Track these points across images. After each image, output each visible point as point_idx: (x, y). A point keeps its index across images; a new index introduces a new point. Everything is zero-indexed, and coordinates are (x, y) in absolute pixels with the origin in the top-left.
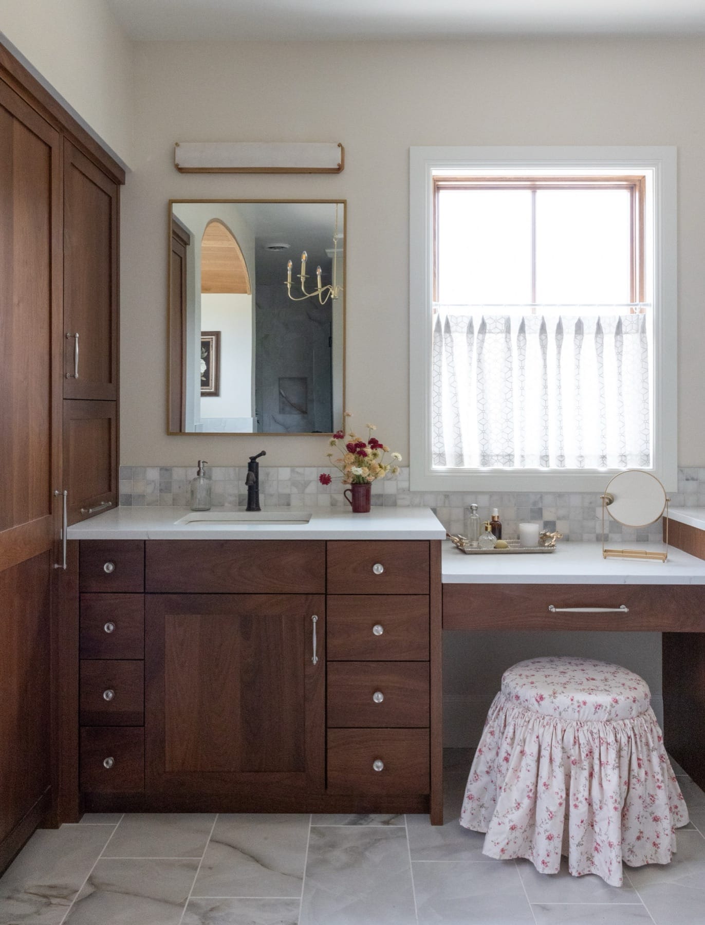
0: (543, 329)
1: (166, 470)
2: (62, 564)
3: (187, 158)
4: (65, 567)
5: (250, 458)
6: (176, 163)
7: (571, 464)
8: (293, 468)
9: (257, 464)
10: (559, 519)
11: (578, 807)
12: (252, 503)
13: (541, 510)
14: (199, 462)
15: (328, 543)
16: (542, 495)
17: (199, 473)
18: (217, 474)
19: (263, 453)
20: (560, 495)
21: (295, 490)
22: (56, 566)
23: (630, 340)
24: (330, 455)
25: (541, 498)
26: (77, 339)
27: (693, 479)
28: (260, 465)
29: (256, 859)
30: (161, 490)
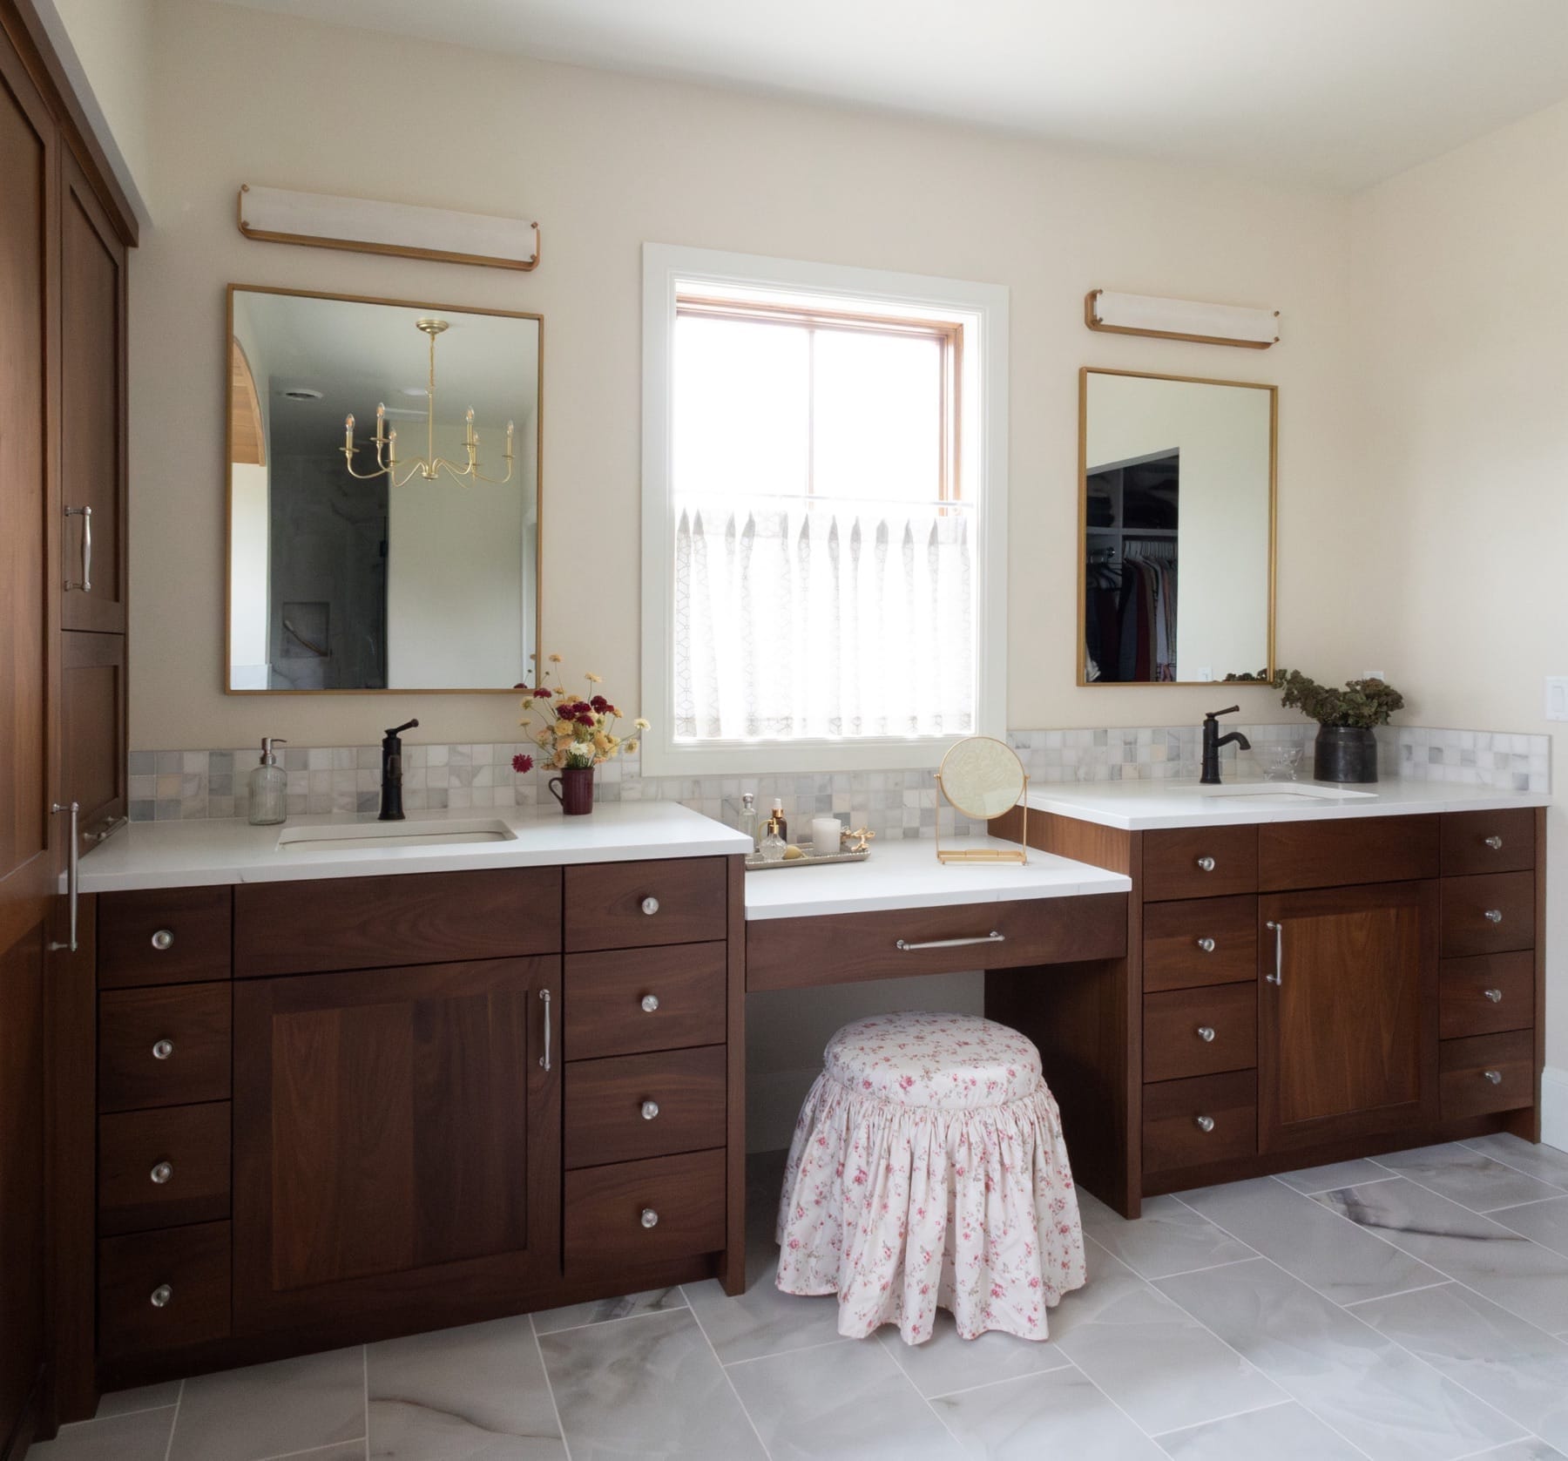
0: (833, 534)
1: (222, 756)
2: (69, 941)
3: (259, 213)
4: (74, 946)
5: (387, 732)
6: (242, 221)
7: (869, 731)
8: (452, 745)
9: (399, 741)
10: (854, 809)
11: (969, 1236)
12: (391, 808)
13: (830, 797)
14: (264, 741)
15: (567, 869)
16: (831, 776)
17: (263, 760)
18: (318, 759)
19: (414, 724)
20: (856, 775)
21: (455, 782)
22: (55, 946)
23: (947, 551)
24: (525, 725)
25: (831, 780)
26: (88, 518)
27: (1025, 747)
28: (403, 742)
29: (467, 1419)
30: (211, 791)
